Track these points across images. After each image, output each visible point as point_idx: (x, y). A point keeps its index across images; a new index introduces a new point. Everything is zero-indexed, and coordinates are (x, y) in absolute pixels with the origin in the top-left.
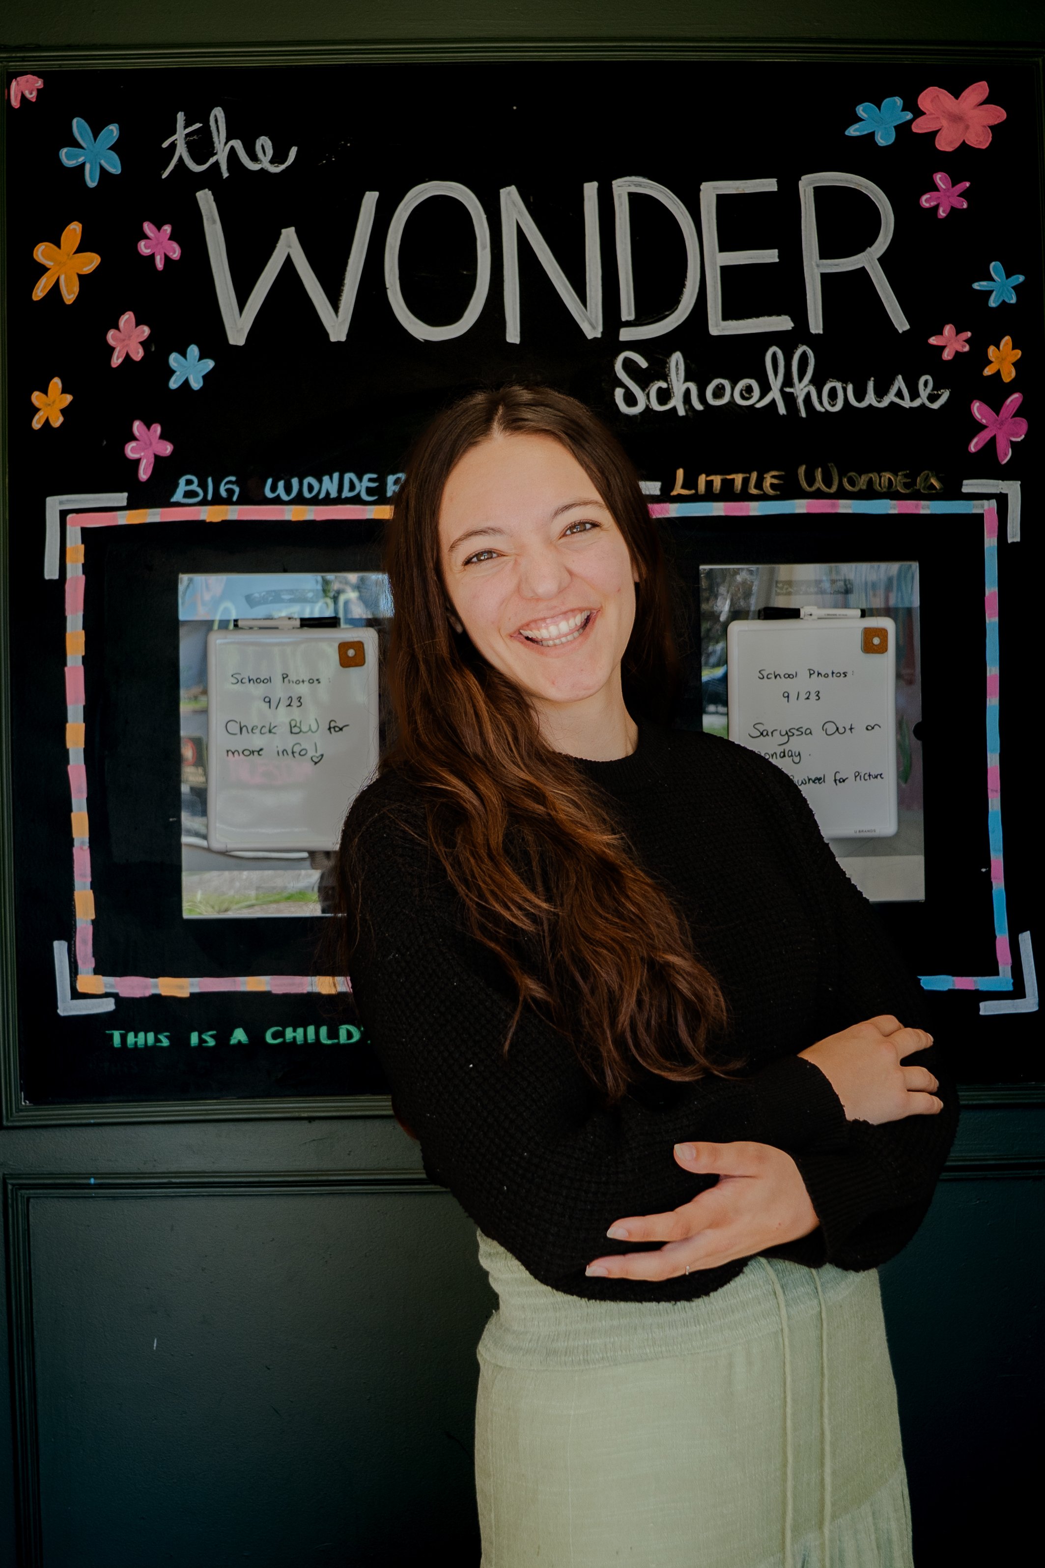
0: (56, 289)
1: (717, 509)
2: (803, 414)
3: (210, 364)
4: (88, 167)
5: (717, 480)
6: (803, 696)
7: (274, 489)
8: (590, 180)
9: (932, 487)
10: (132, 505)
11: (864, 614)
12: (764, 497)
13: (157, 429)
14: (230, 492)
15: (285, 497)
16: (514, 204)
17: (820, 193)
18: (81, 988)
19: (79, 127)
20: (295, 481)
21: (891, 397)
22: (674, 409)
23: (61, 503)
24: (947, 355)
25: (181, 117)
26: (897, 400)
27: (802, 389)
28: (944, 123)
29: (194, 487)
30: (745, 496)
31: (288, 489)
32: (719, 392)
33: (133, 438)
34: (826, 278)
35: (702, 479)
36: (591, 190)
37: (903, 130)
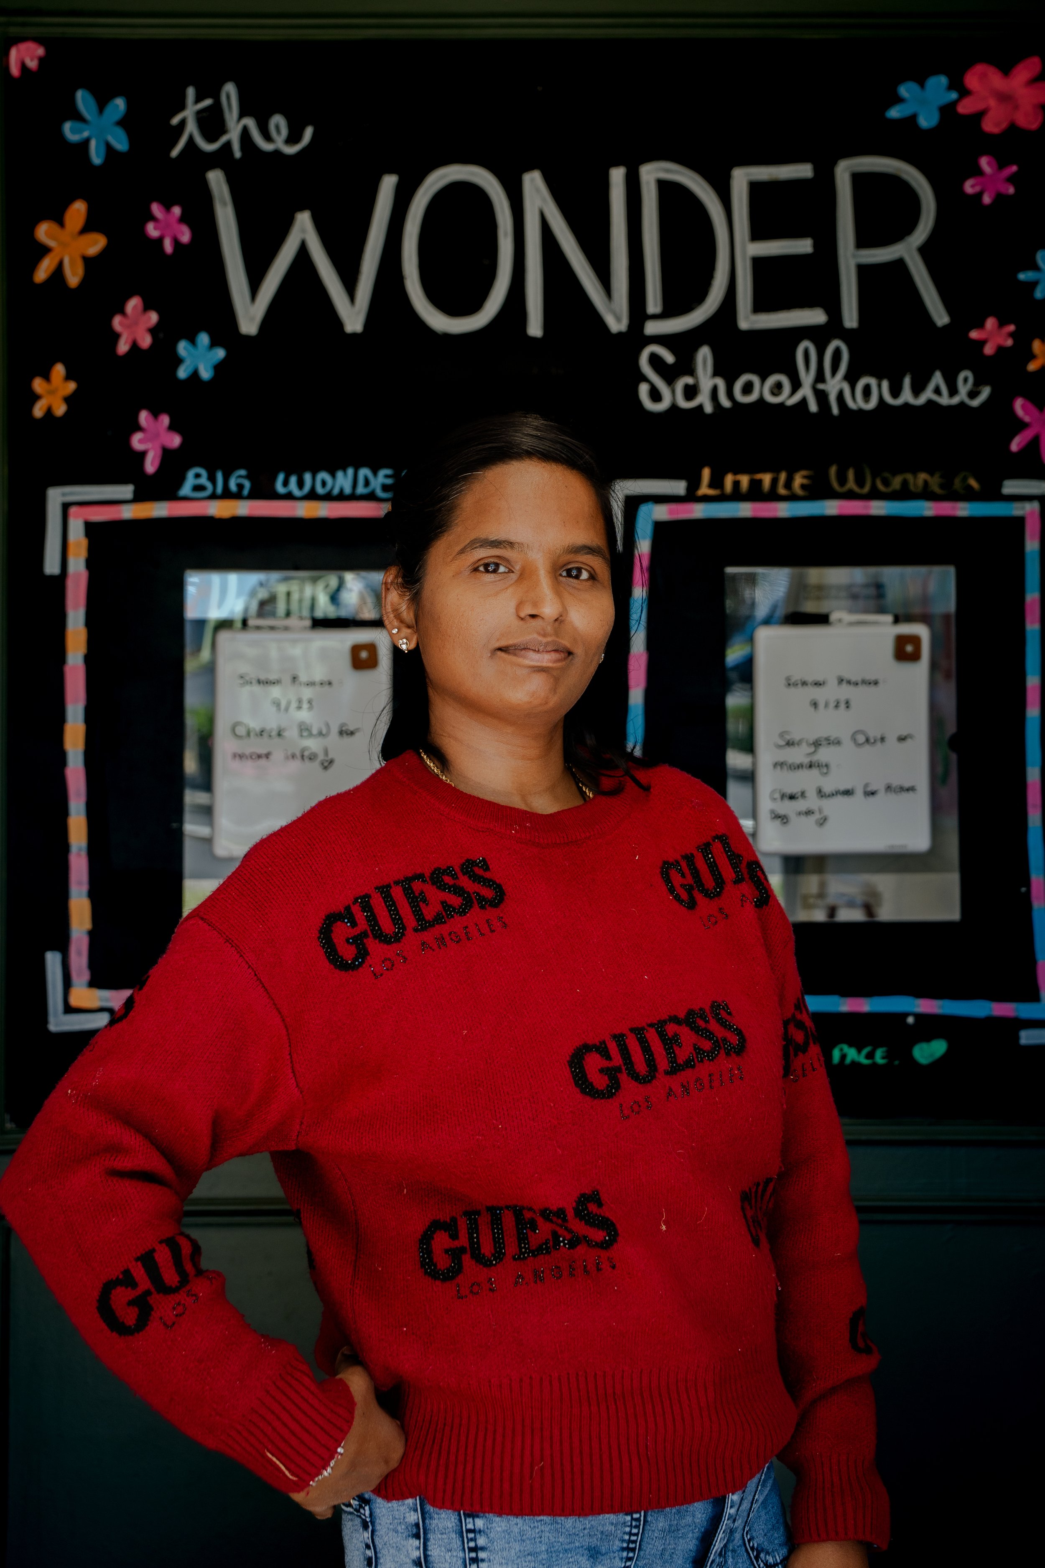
0: (58, 272)
1: (744, 510)
2: (835, 411)
3: (220, 353)
4: (93, 144)
5: (745, 480)
6: (832, 704)
7: (286, 483)
8: (617, 165)
9: (970, 487)
10: (138, 498)
11: (897, 620)
12: (792, 498)
13: (165, 420)
14: (240, 487)
15: (297, 492)
16: (538, 190)
17: (858, 179)
18: (74, 1001)
19: (83, 99)
20: (308, 477)
21: (928, 394)
22: (700, 407)
23: (64, 495)
24: (989, 350)
25: (191, 92)
26: (935, 398)
27: (834, 385)
28: (992, 103)
29: (204, 481)
30: (773, 496)
31: (301, 484)
32: (748, 389)
33: (139, 428)
34: (863, 271)
35: (729, 480)
36: (617, 176)
37: (947, 111)
